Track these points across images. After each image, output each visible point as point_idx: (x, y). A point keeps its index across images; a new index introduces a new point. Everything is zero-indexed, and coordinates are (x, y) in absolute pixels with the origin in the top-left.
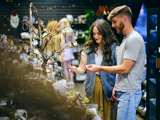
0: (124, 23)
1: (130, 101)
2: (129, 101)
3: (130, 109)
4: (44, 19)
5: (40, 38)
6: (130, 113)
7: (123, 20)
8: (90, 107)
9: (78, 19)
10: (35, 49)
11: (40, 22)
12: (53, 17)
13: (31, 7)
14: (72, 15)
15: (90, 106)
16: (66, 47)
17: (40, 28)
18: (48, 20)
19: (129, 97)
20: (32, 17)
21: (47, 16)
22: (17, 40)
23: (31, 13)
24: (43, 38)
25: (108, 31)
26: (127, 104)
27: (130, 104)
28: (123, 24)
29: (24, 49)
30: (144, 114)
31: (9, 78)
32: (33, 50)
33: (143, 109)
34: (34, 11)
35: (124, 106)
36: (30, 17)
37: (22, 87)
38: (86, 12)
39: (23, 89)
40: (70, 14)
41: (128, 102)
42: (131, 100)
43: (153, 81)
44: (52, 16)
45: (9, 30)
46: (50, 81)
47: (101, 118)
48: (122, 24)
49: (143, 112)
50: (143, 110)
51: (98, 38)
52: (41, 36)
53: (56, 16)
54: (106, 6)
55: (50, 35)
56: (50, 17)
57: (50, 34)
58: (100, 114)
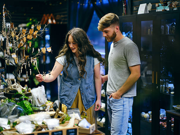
1: (125, 106)
2: (123, 105)
3: (125, 113)
6: (125, 117)
7: (115, 30)
13: (4, 9)
19: (123, 102)
23: (4, 15)
25: (83, 41)
27: (125, 108)
30: (102, 126)
33: (101, 120)
42: (125, 105)
46: (24, 88)
49: (101, 123)
50: (101, 122)
51: (73, 48)
54: (52, 15)
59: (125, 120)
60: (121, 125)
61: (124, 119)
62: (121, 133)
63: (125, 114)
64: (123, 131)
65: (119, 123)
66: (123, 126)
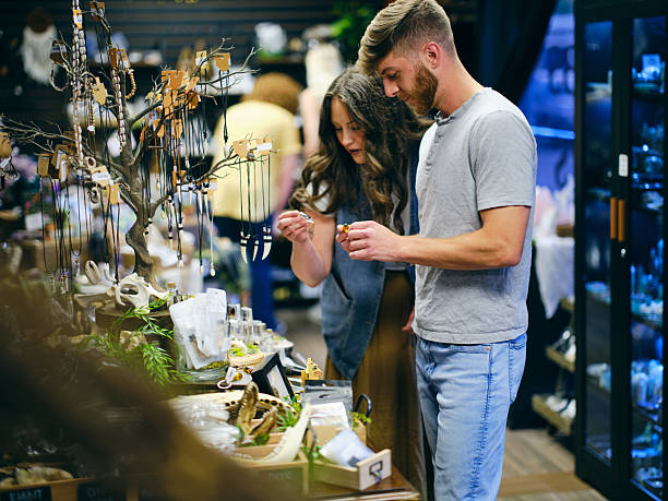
0: (431, 70)
1: (494, 378)
2: (489, 376)
3: (495, 408)
4: (165, 43)
5: (118, 120)
7: (425, 60)
8: (321, 397)
9: (307, 43)
10: (97, 166)
11: (118, 56)
12: (201, 35)
14: (283, 27)
15: (323, 393)
16: (229, 158)
17: (116, 79)
18: (179, 48)
19: (487, 363)
20: (83, 35)
21: (176, 30)
22: (26, 131)
23: (78, 20)
24: (134, 121)
26: (483, 391)
27: (495, 389)
28: (430, 74)
29: (54, 167)
30: (568, 427)
31: (14, 286)
32: (89, 172)
34: (93, 10)
35: (469, 399)
36: (76, 38)
37: (55, 323)
38: (336, 12)
39: (60, 329)
40: (273, 21)
41: (484, 380)
42: (496, 374)
43: (599, 294)
44: (197, 29)
45: (19, 90)
46: (163, 295)
47: (362, 440)
48: (424, 75)
49: (562, 420)
50: (564, 414)
51: (354, 147)
52: (121, 115)
53: (211, 29)
55: (161, 107)
56: (191, 35)
57: (159, 104)
58: (361, 424)
59: (493, 438)
60: (476, 458)
61: (491, 432)
62: (478, 493)
63: (493, 414)
64: (484, 483)
65: (469, 452)
66: (485, 461)
